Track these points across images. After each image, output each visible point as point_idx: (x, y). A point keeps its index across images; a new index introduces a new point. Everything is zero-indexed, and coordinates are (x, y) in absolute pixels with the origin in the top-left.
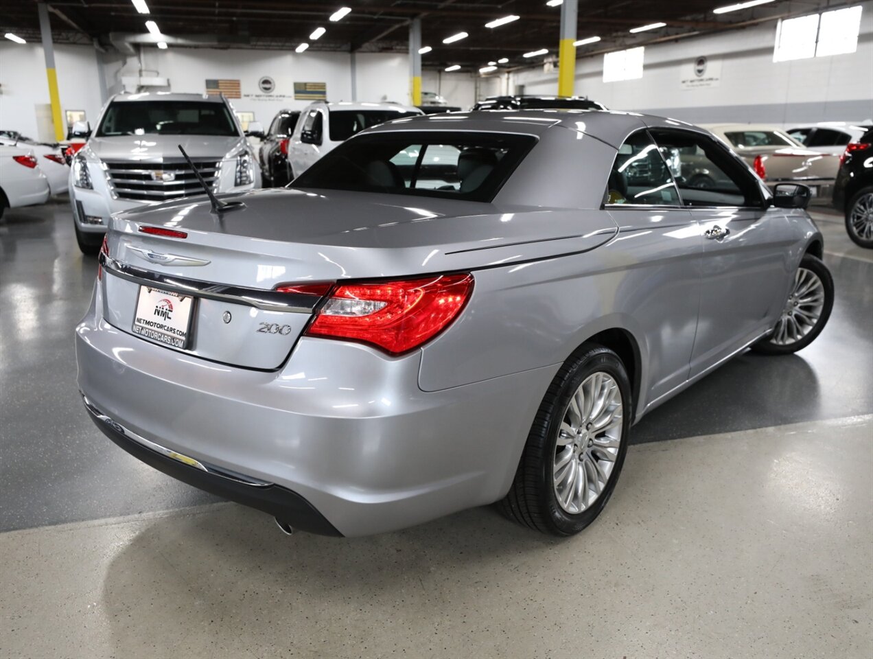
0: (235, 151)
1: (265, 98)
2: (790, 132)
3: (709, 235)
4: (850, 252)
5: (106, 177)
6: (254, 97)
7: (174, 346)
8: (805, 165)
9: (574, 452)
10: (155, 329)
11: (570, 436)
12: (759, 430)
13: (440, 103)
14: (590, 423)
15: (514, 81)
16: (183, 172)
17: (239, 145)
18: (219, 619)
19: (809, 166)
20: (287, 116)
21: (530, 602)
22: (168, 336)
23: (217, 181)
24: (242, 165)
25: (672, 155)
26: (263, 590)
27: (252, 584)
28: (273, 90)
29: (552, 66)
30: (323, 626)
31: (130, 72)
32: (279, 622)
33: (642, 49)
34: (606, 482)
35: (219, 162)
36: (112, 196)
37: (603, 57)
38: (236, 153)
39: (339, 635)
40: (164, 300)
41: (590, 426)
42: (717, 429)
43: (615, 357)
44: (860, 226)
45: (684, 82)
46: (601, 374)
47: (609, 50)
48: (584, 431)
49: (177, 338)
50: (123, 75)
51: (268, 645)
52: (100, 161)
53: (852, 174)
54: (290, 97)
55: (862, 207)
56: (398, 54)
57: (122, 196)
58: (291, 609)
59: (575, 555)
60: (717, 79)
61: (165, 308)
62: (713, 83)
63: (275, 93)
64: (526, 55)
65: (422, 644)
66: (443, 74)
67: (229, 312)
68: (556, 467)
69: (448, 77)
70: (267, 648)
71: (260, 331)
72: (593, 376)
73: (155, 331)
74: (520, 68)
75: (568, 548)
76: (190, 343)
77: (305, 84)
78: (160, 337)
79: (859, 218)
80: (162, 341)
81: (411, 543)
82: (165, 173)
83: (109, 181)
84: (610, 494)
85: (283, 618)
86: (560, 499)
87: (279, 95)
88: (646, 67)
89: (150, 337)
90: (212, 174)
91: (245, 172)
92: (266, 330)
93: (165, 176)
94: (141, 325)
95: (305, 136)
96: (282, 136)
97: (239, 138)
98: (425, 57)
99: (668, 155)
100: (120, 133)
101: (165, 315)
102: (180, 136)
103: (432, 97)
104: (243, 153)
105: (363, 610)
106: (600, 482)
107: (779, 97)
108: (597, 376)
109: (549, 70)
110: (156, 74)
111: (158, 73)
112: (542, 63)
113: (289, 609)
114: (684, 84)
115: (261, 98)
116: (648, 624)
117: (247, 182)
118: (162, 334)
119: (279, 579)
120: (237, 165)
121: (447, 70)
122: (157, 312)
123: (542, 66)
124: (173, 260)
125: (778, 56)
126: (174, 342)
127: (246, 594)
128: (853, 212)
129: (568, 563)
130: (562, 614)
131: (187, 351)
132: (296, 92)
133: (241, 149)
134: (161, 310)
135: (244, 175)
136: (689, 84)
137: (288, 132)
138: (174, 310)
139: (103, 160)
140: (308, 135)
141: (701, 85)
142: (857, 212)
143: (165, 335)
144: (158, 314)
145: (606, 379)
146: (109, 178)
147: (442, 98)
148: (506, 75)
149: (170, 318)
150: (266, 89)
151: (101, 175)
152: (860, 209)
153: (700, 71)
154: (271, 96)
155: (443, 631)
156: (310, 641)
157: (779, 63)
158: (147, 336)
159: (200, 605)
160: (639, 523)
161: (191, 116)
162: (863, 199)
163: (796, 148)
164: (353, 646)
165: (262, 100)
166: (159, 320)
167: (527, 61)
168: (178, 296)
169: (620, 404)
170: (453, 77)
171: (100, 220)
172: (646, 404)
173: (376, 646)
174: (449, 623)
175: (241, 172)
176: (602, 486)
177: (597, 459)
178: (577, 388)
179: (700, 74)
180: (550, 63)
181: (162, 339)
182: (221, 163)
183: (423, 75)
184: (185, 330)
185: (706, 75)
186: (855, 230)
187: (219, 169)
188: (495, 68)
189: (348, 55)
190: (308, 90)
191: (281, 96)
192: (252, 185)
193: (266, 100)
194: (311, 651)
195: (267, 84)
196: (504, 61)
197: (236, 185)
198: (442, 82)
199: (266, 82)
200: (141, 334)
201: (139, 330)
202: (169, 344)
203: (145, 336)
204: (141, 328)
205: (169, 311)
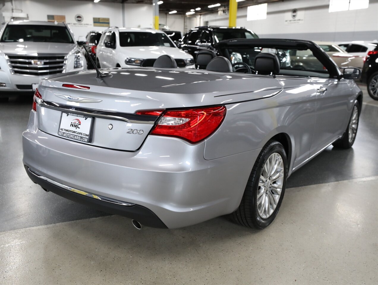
0: (73, 51)
1: (78, 25)
2: (340, 45)
3: (319, 91)
4: (370, 102)
5: (8, 63)
6: (72, 25)
7: (82, 141)
8: (348, 61)
9: (265, 189)
10: (71, 133)
11: (263, 182)
12: (340, 182)
13: (166, 29)
14: (271, 177)
15: (203, 19)
16: (48, 61)
17: (75, 48)
18: (104, 270)
19: (350, 62)
20: (94, 34)
21: (249, 258)
22: (79, 136)
23: (65, 66)
24: (77, 58)
25: (286, 56)
26: (123, 256)
27: (117, 254)
28: (82, 21)
29: (222, 12)
30: (154, 271)
31: (7, 10)
32: (133, 270)
33: (266, 4)
34: (277, 204)
35: (66, 56)
36: (11, 72)
37: (247, 8)
38: (74, 52)
39: (163, 275)
40: (76, 119)
41: (271, 178)
42: (321, 182)
43: (281, 146)
44: (374, 90)
45: (286, 21)
46: (276, 154)
47: (250, 5)
48: (268, 180)
49: (83, 137)
50: (3, 11)
51: (130, 280)
52: (5, 55)
53: (370, 66)
54: (91, 25)
55: (375, 81)
56: (146, 5)
57: (16, 72)
58: (138, 264)
59: (265, 238)
60: (302, 20)
61: (76, 123)
62: (300, 22)
63: (83, 22)
64: (210, 7)
65: (202, 277)
66: (168, 15)
67: (111, 125)
68: (258, 196)
69: (170, 16)
70: (130, 281)
71: (128, 133)
72: (273, 154)
73: (71, 134)
74: (206, 13)
75: (262, 234)
76: (91, 140)
77: (99, 19)
78: (74, 137)
79: (373, 86)
80: (75, 139)
81: (189, 234)
82: (39, 61)
83: (9, 65)
84: (279, 210)
85: (135, 268)
86: (259, 211)
87: (85, 23)
88: (268, 13)
89: (69, 137)
90: (62, 62)
91: (79, 61)
92: (131, 132)
93: (39, 63)
94: (63, 131)
95: (107, 44)
96: (91, 44)
97: (74, 45)
98: (160, 6)
99: (284, 55)
100: (13, 41)
101: (76, 126)
102: (44, 43)
103: (163, 26)
104: (78, 52)
105: (172, 264)
106: (274, 205)
107: (331, 29)
108: (275, 155)
109: (221, 14)
110: (21, 11)
111: (22, 11)
112: (217, 11)
113: (137, 264)
114: (287, 22)
115: (76, 25)
116: (303, 266)
117: (80, 67)
118: (75, 135)
119: (129, 251)
120: (75, 58)
121: (170, 13)
122: (72, 125)
123: (217, 12)
124: (82, 100)
125: (331, 9)
126: (82, 139)
127: (115, 258)
128: (371, 84)
129: (263, 241)
130: (264, 263)
131: (89, 143)
132: (94, 22)
133: (76, 50)
134: (74, 124)
135: (78, 63)
136: (289, 22)
137: (95, 42)
138: (81, 124)
139: (6, 54)
140: (108, 43)
141: (295, 23)
142: (373, 83)
143: (77, 136)
144: (72, 126)
145: (278, 156)
146: (9, 63)
147: (167, 27)
148: (199, 16)
149: (79, 128)
150: (79, 20)
151: (5, 62)
152: (374, 82)
153: (294, 16)
154: (81, 24)
155: (211, 271)
156: (150, 278)
157: (332, 13)
158: (67, 137)
159: (94, 263)
160: (292, 223)
161: (47, 33)
162: (375, 77)
163: (342, 53)
164: (170, 279)
165: (77, 26)
166: (74, 129)
167: (210, 9)
168: (84, 117)
169: (283, 168)
170: (173, 17)
171: (4, 85)
172: (293, 169)
173: (181, 279)
174: (213, 268)
175: (77, 62)
176: (275, 206)
177: (273, 193)
178: (267, 160)
179: (294, 17)
180: (221, 10)
182: (67, 57)
183: (160, 15)
184: (88, 133)
185: (297, 18)
186: (372, 92)
187: (66, 59)
188: (194, 13)
189: (121, 5)
190: (101, 21)
191: (86, 24)
192: (83, 68)
193: (79, 26)
194: (151, 282)
195: (79, 18)
196: (199, 9)
197: (75, 68)
198: (168, 19)
199: (79, 17)
200: (63, 136)
201: (62, 134)
202: (79, 140)
203: (65, 137)
204: (63, 133)
205: (79, 124)
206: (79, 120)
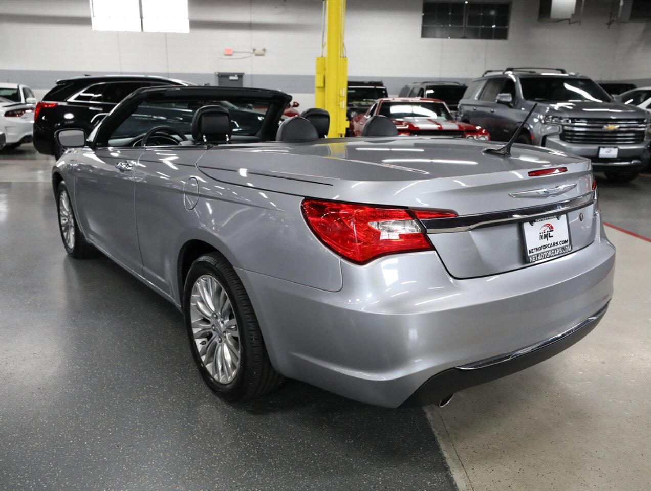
7: (566, 252)
22: (559, 248)
40: (544, 226)
61: (546, 231)
67: (582, 214)
73: (548, 252)
78: (554, 253)
89: (547, 258)
94: (535, 253)
101: (547, 236)
118: (553, 250)
126: (564, 250)
138: (554, 229)
143: (556, 249)
144: (543, 239)
158: (544, 258)
166: (544, 242)
168: (555, 218)
181: (556, 253)
184: (567, 238)
200: (538, 260)
201: (536, 259)
202: (562, 253)
203: (542, 259)
204: (536, 256)
205: (550, 231)
206: (549, 225)
